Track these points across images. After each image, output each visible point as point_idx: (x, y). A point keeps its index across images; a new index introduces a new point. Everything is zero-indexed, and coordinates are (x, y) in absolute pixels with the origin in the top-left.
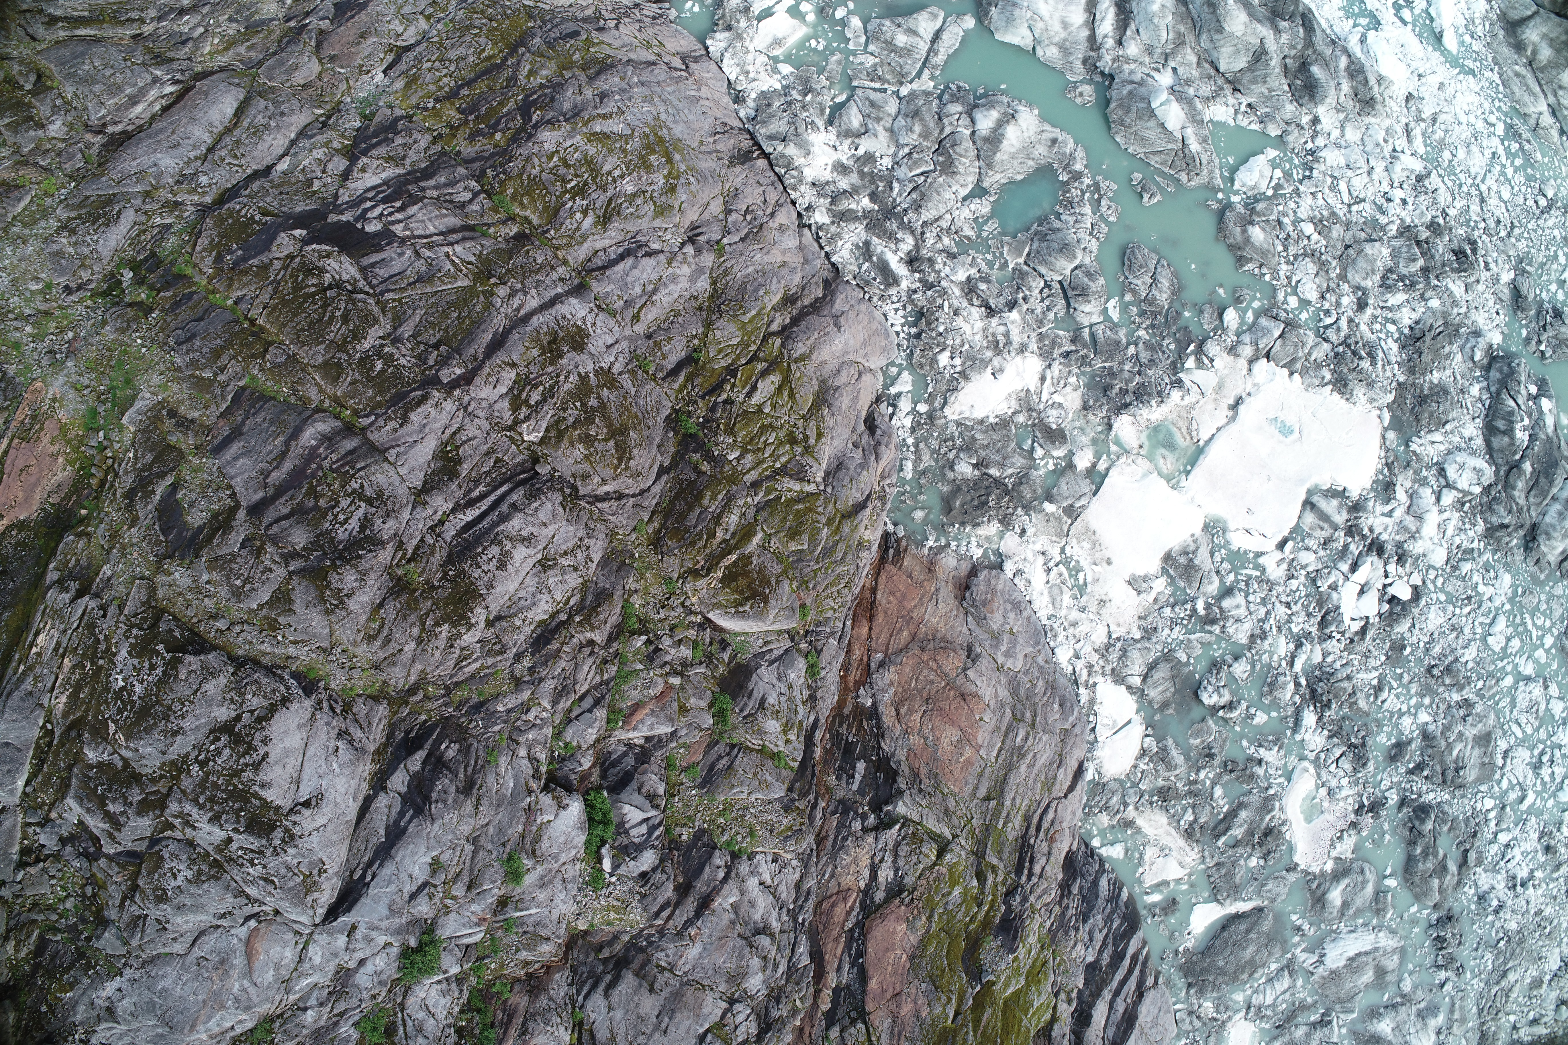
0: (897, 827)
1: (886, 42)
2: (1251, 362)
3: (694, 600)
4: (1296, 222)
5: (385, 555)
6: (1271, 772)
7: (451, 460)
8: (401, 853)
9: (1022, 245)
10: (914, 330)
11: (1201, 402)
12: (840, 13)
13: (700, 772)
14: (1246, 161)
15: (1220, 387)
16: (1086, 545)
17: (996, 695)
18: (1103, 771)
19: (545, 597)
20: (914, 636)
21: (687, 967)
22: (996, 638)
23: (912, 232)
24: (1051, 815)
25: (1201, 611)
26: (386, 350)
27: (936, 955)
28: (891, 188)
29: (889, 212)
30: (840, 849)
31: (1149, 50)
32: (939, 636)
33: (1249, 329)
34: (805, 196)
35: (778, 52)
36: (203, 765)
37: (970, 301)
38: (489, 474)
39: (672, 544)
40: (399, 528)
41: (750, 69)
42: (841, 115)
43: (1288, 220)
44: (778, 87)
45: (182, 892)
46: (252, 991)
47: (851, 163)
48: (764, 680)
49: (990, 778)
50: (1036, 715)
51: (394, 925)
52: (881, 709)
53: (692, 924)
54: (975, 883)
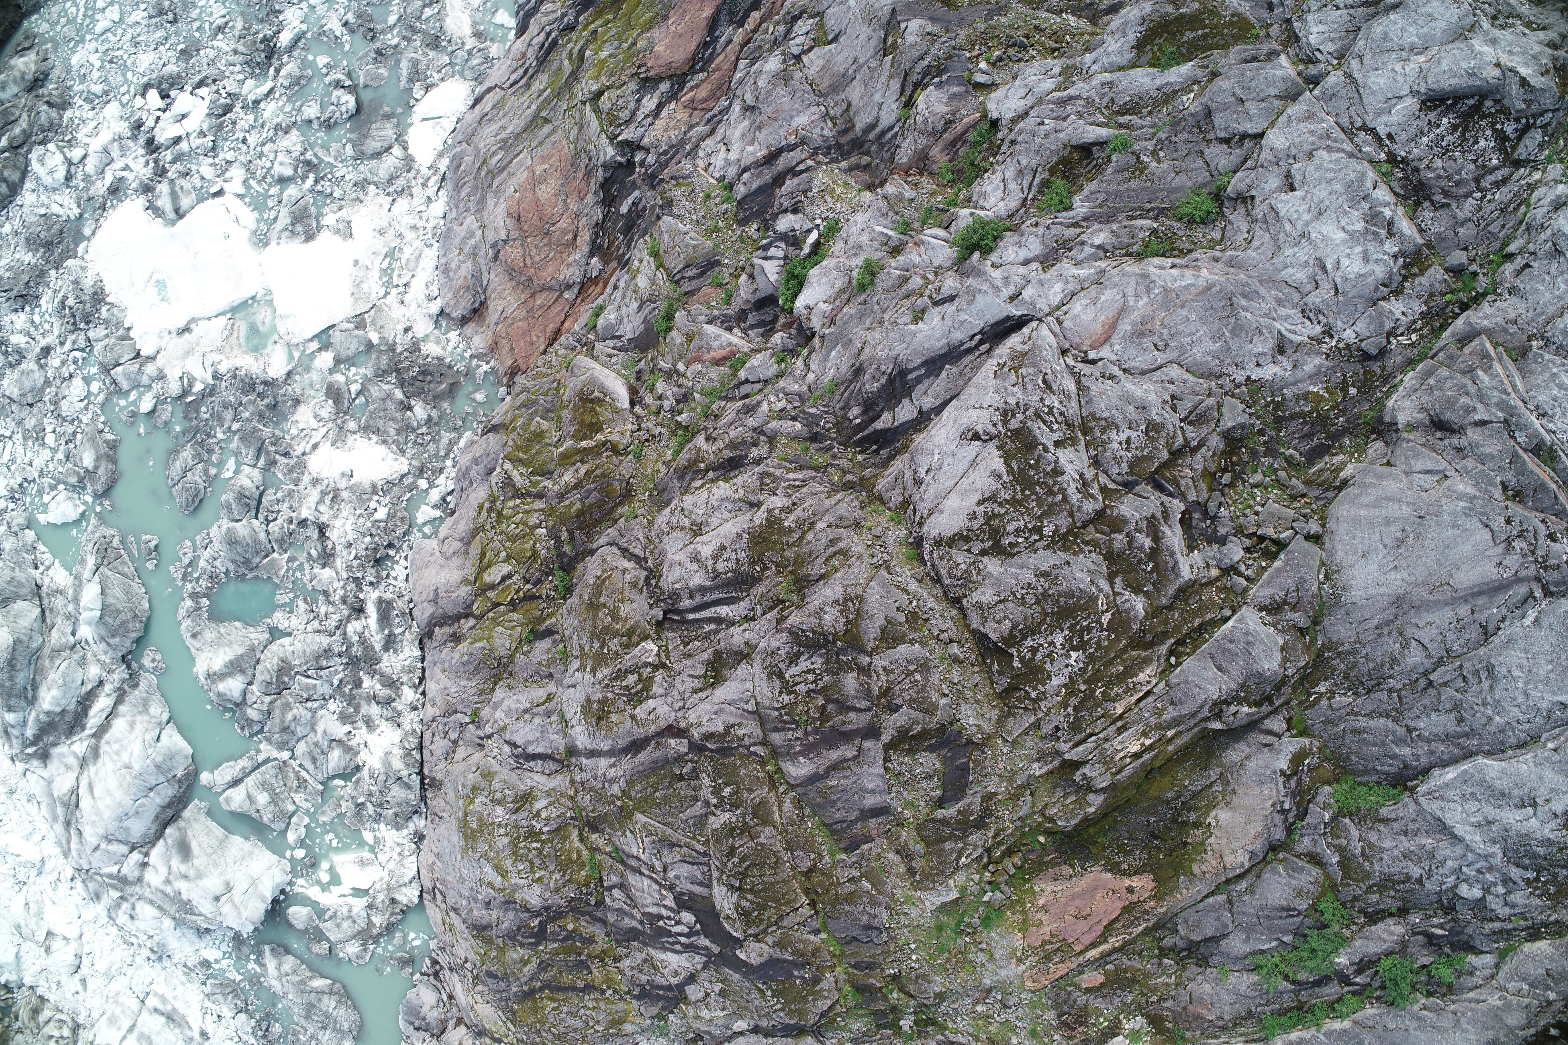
0: (620, 139)
1: (277, 805)
2: (154, 358)
3: (629, 427)
4: (55, 450)
5: (795, 619)
6: (342, 11)
7: (715, 669)
8: (939, 344)
9: (265, 568)
10: (391, 552)
11: (208, 349)
13: (712, 275)
14: (64, 524)
15: (188, 353)
16: (365, 288)
17: (496, 204)
19: (713, 501)
20: (533, 295)
21: (813, 109)
22: (473, 253)
23: (345, 634)
24: (514, 77)
25: (312, 176)
26: (715, 801)
28: (341, 681)
29: (353, 663)
30: (673, 146)
31: (82, 662)
32: (514, 283)
33: (139, 386)
34: (410, 721)
35: (367, 855)
36: (1038, 530)
37: (334, 548)
38: (696, 638)
39: (617, 486)
40: (773, 635)
41: (396, 856)
42: (345, 768)
43: (61, 456)
44: (382, 826)
45: (1130, 422)
46: (1130, 291)
47: (360, 724)
48: (631, 326)
49: (535, 137)
50: (478, 170)
51: (979, 281)
52: (587, 249)
53: (789, 145)
54: (588, 54)
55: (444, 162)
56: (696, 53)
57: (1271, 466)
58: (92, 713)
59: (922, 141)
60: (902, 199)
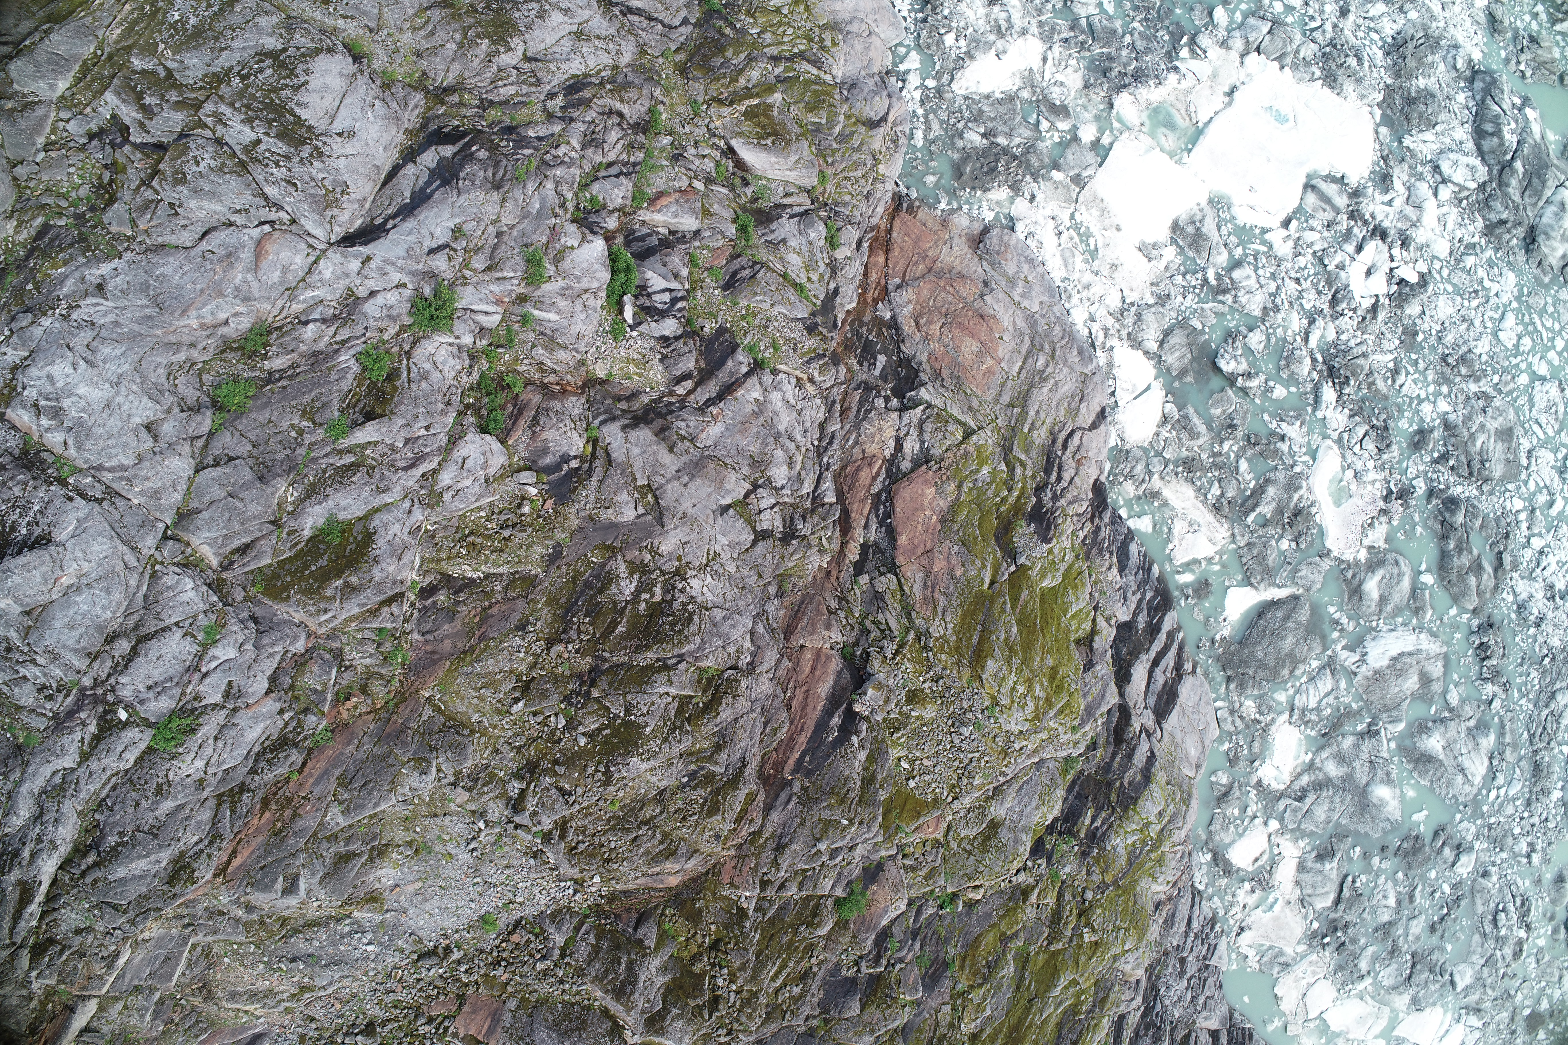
0: (922, 408)
2: (1242, 56)
8: (424, 215)
11: (1198, 87)
13: (723, 276)
15: (1214, 76)
16: (1096, 213)
17: (1015, 324)
18: (1126, 436)
19: (579, 59)
20: (930, 270)
21: (709, 443)
22: (1011, 281)
24: (1075, 441)
27: (966, 524)
30: (864, 419)
32: (955, 270)
36: (244, 78)
39: (698, 74)
45: (202, 177)
46: (255, 285)
48: (785, 227)
49: (1013, 389)
50: (1054, 350)
51: (410, 268)
52: (900, 319)
53: (714, 404)
54: (1003, 467)
55: (1101, 358)
56: (893, 506)
59: (556, 405)
60: (545, 347)
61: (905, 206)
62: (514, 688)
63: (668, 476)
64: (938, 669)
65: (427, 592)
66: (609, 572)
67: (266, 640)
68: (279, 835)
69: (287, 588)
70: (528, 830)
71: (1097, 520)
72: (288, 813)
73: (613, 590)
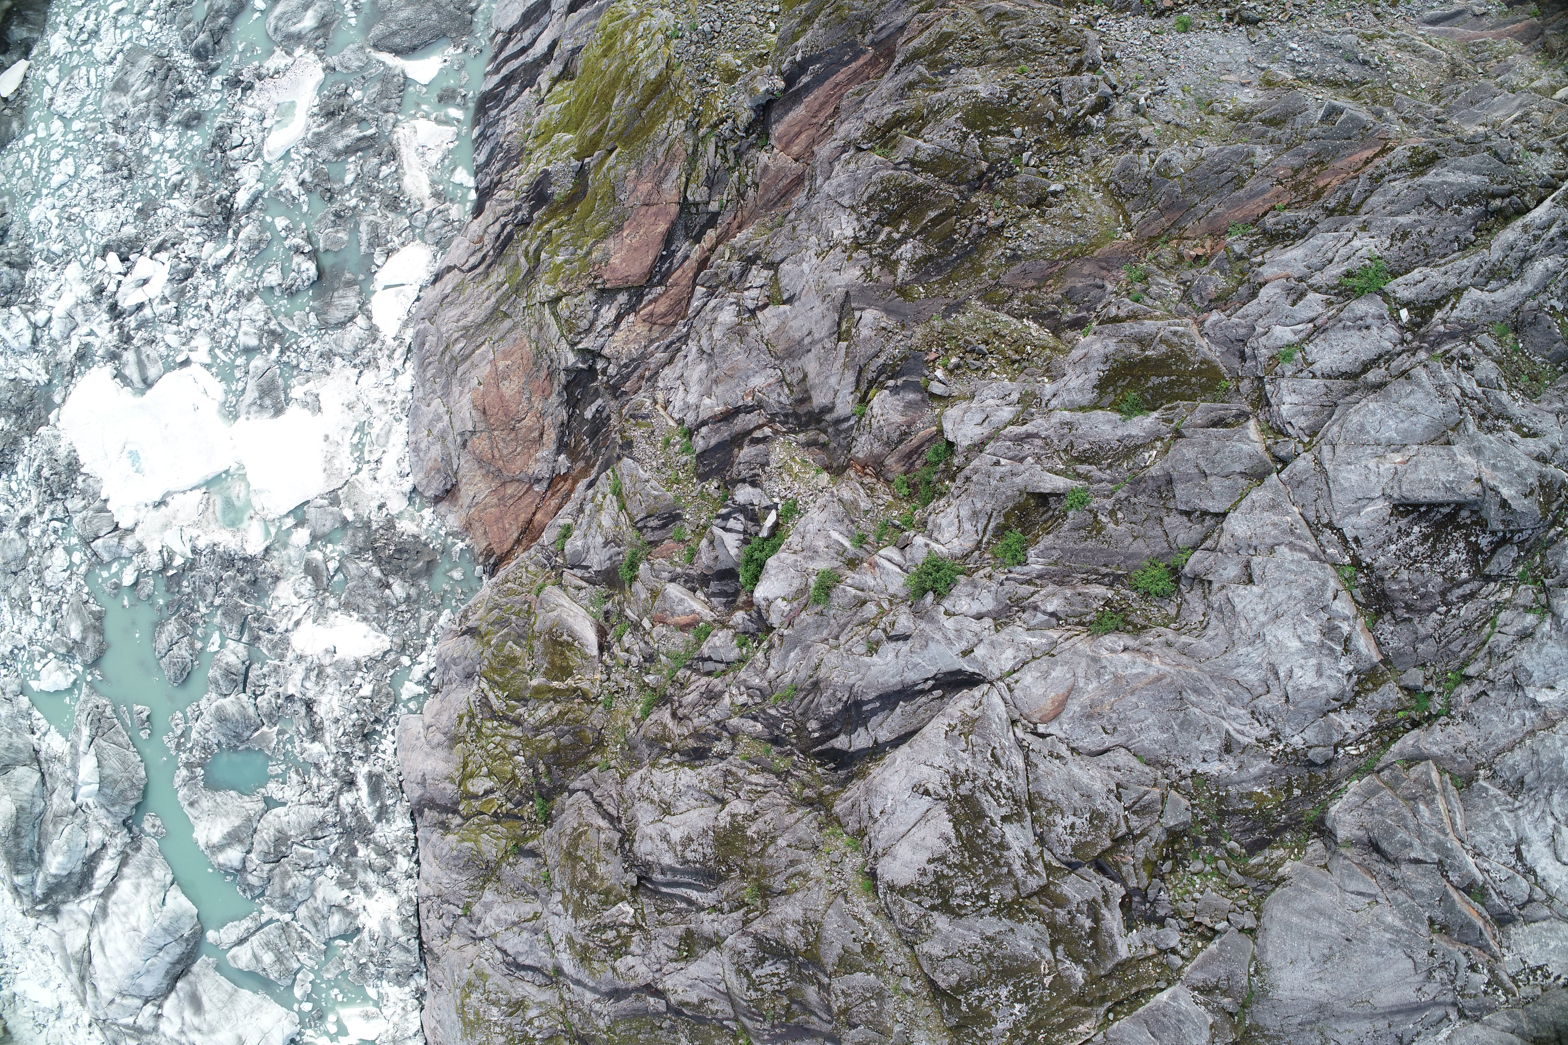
0: (580, 346)
1: (282, 963)
2: (132, 530)
4: (42, 619)
5: (760, 926)
6: (298, 169)
7: (687, 945)
8: (893, 681)
9: (256, 740)
10: (378, 728)
11: (185, 523)
12: (307, 1007)
13: (674, 528)
15: (166, 526)
16: (337, 463)
17: (461, 393)
18: (430, 257)
19: (679, 784)
20: (503, 485)
21: (770, 371)
22: (442, 438)
23: (338, 805)
24: (473, 260)
25: (277, 346)
27: (602, 216)
28: (337, 849)
29: (348, 833)
30: (634, 360)
31: (85, 826)
32: (483, 472)
33: (120, 558)
34: (406, 887)
35: (372, 1009)
36: (985, 897)
37: (322, 722)
38: (669, 910)
39: (589, 734)
40: (739, 937)
41: (399, 1011)
42: (346, 931)
43: (48, 626)
44: (385, 983)
45: (1075, 809)
46: (1080, 672)
47: (357, 889)
48: (597, 560)
49: (496, 331)
50: (443, 353)
51: (933, 627)
52: (554, 447)
53: (746, 407)
54: (543, 255)
55: (408, 336)
56: (653, 266)
57: (1212, 854)
58: (98, 873)
59: (877, 448)
60: (857, 508)
61: (492, 561)
62: (1051, 206)
63: (819, 346)
64: (697, 89)
65: (1078, 324)
66: (915, 271)
67: (1242, 331)
68: (1320, 161)
69: (1199, 372)
70: (1106, 79)
71: (496, 179)
72: (1302, 177)
73: (920, 253)
